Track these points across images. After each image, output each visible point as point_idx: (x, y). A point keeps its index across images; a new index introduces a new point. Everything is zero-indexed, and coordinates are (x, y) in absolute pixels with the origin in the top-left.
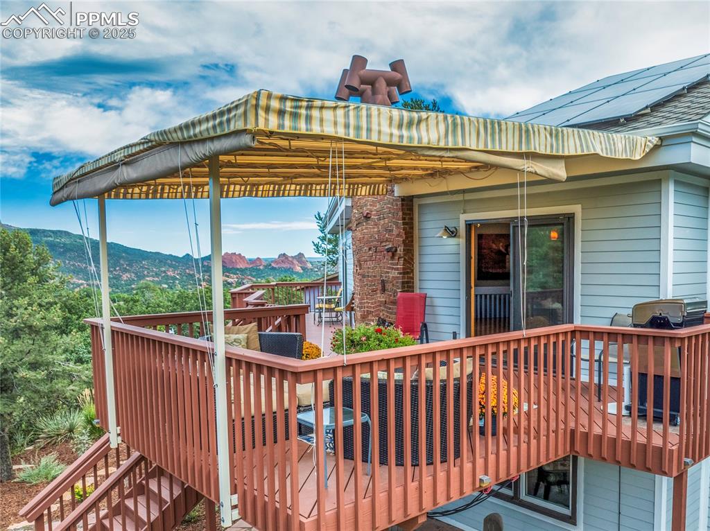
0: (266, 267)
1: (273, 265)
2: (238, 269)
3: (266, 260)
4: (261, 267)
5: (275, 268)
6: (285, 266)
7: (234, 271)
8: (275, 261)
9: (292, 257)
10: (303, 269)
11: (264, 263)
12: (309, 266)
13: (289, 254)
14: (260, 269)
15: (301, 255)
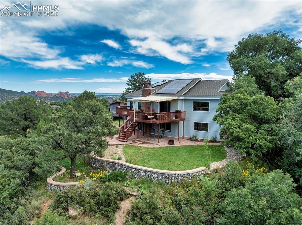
0: (54, 96)
1: (56, 95)
2: (43, 97)
3: (53, 94)
4: (52, 96)
5: (57, 97)
6: (61, 96)
7: (41, 97)
8: (58, 94)
9: (64, 93)
10: (68, 97)
11: (53, 95)
12: (71, 96)
13: (63, 92)
14: (51, 97)
15: (67, 92)
